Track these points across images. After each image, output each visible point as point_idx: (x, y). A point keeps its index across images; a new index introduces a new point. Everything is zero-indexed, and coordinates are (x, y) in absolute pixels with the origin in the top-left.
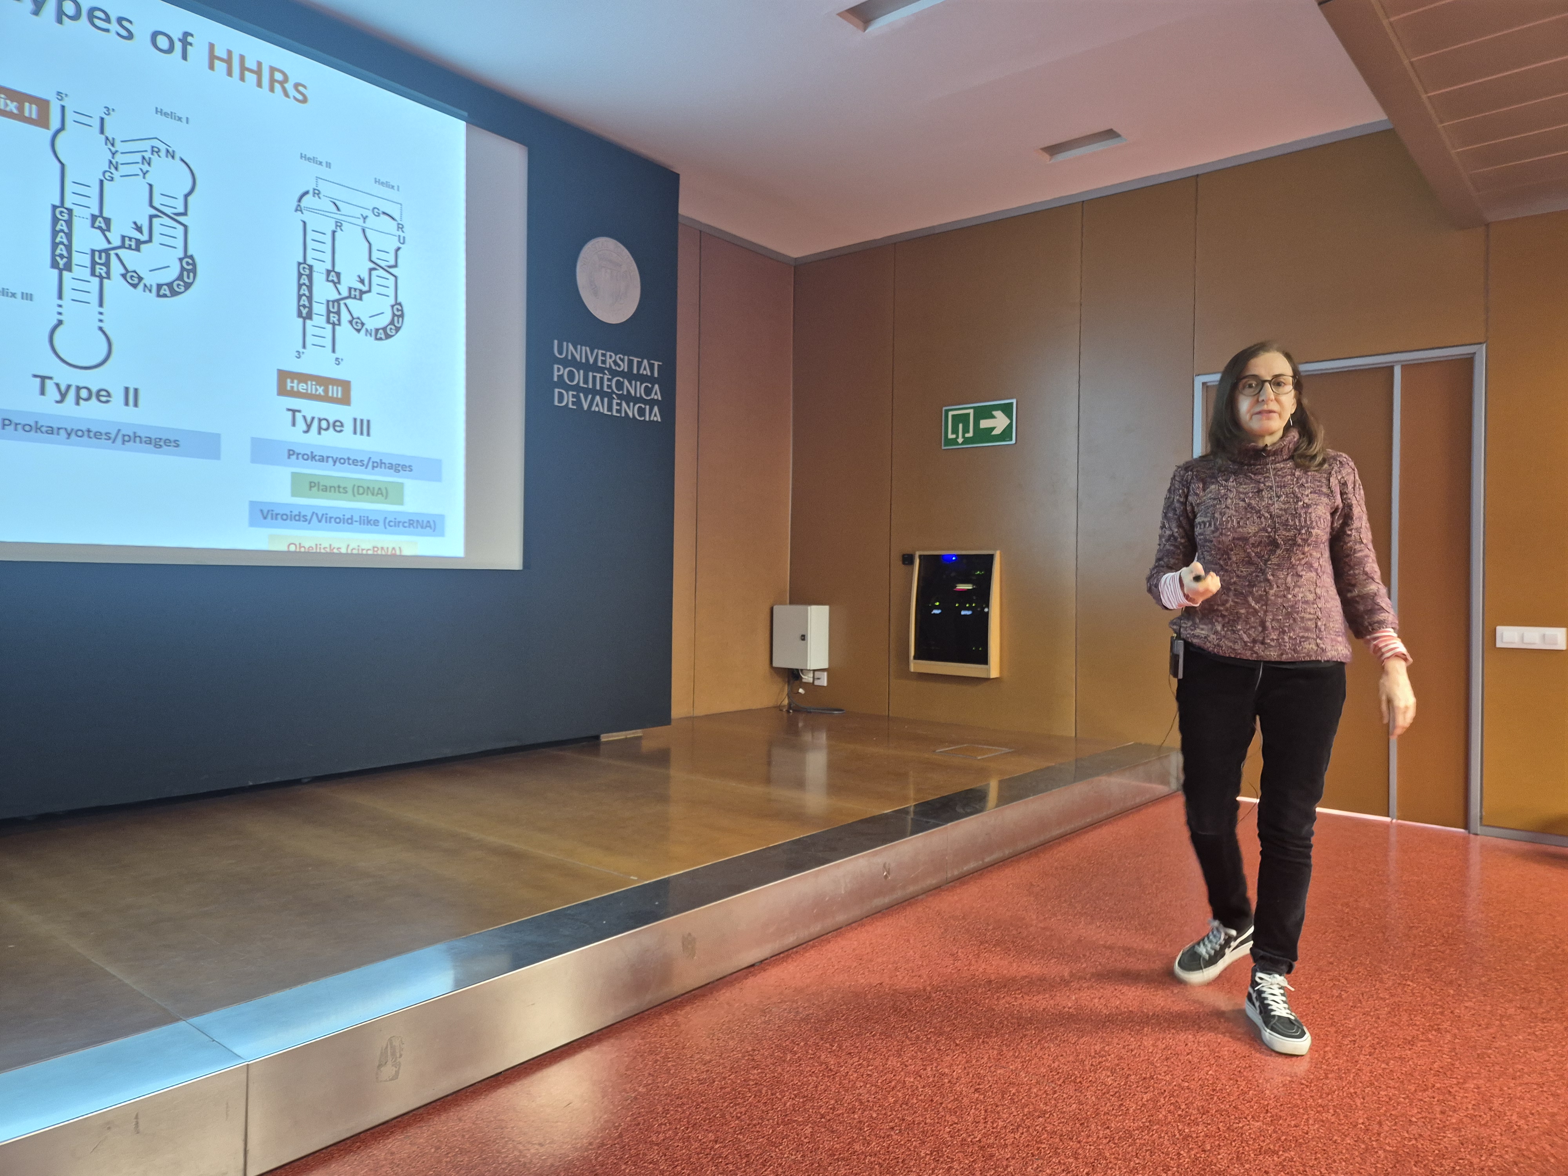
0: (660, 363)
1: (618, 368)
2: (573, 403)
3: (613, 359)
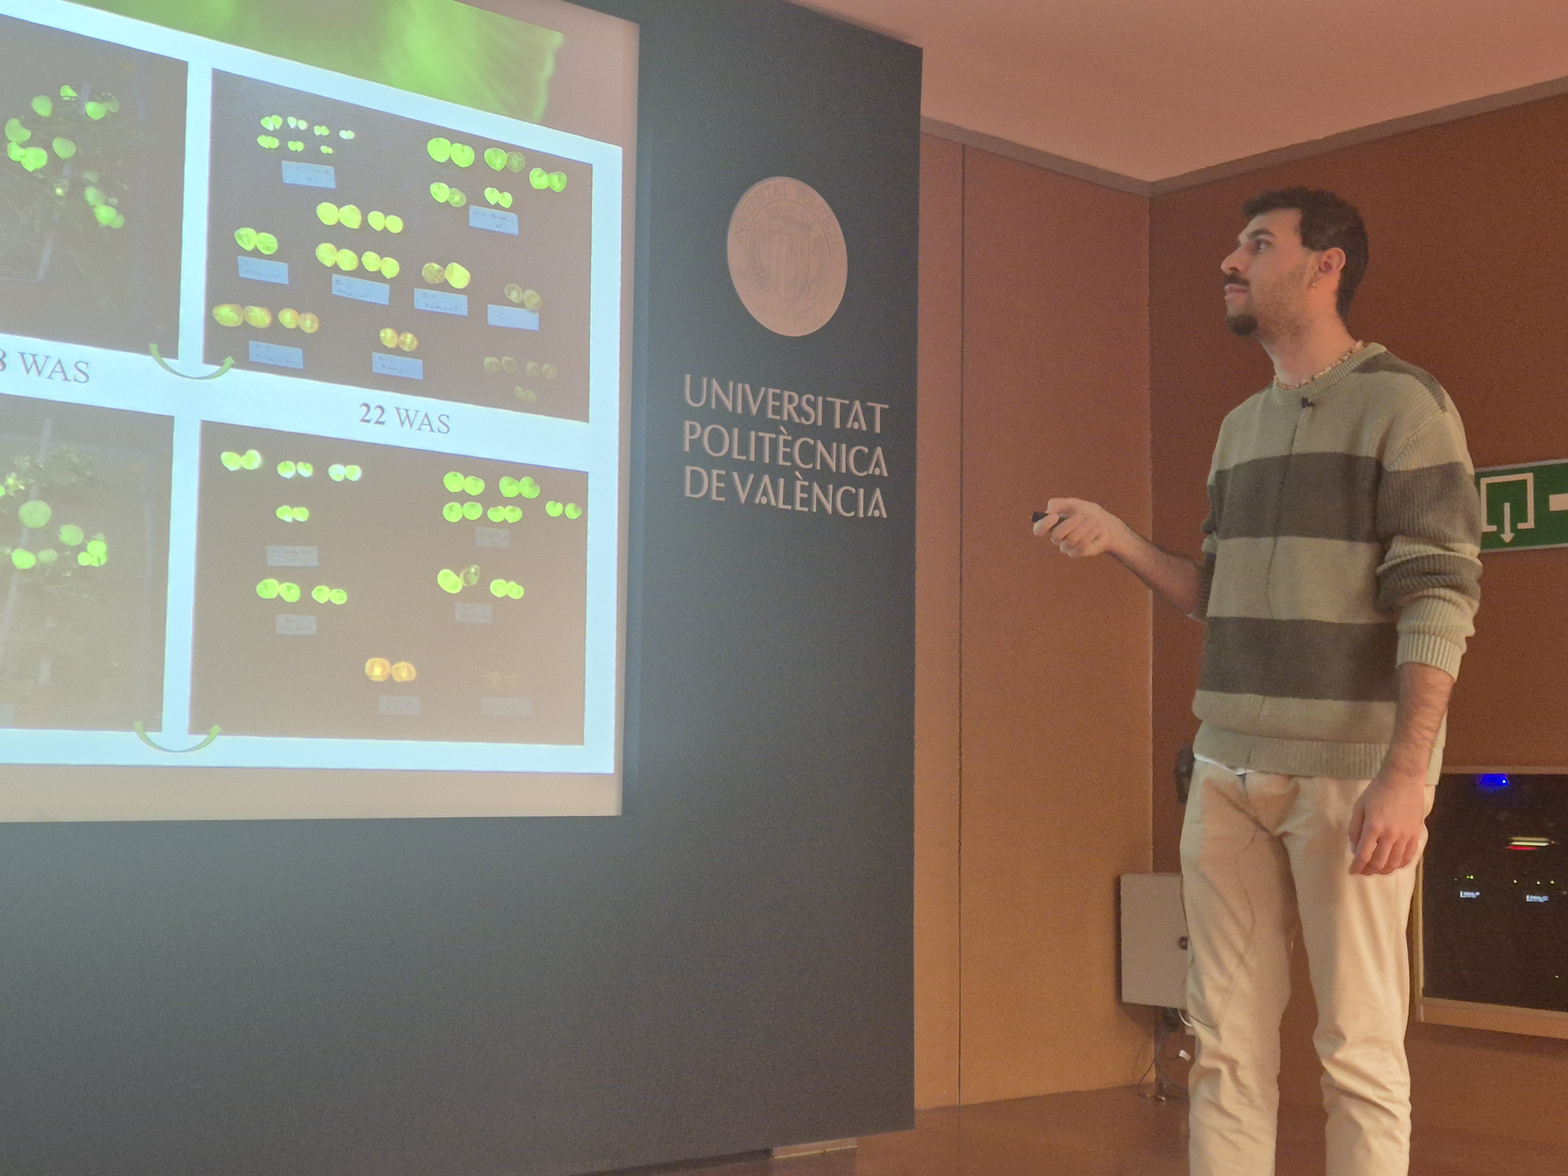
0: (887, 406)
1: (803, 421)
2: (720, 492)
3: (795, 404)
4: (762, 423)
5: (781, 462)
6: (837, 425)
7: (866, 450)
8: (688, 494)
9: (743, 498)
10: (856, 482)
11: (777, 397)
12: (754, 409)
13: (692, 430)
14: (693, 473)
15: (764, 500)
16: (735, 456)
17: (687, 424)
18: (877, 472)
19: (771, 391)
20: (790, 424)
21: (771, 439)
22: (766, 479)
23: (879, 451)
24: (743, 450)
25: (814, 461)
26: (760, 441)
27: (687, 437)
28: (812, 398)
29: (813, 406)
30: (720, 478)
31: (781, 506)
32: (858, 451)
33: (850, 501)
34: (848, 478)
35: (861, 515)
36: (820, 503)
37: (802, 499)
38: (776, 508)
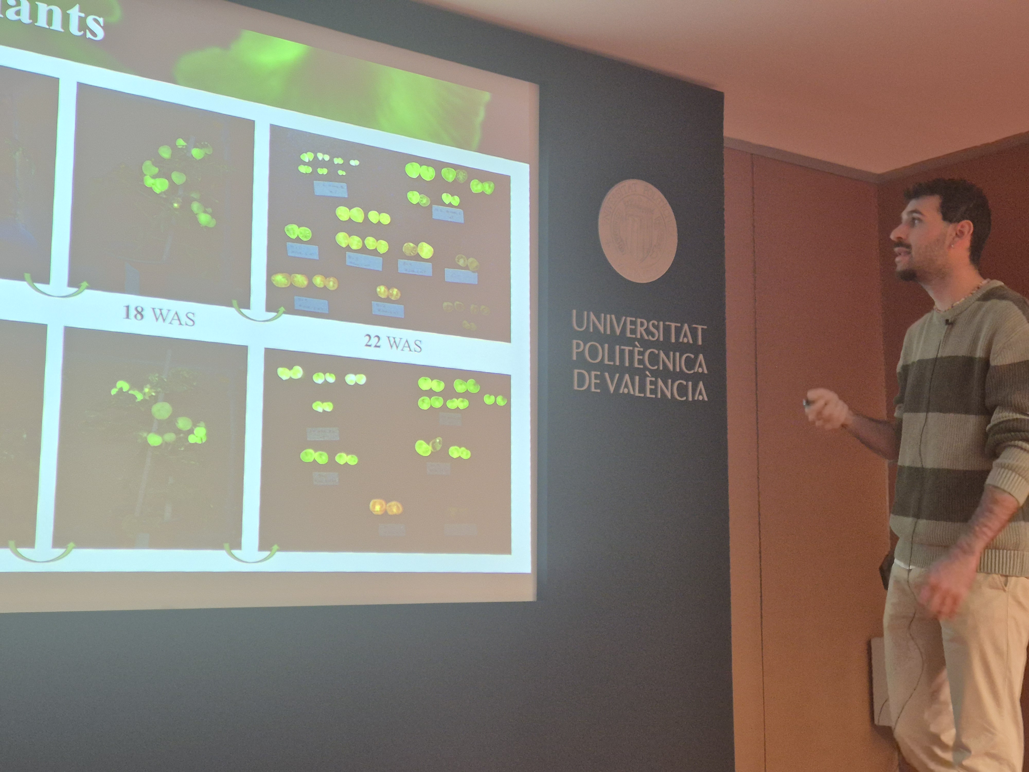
0: (705, 327)
1: (651, 338)
2: (596, 386)
3: (645, 327)
4: (623, 340)
5: (636, 365)
6: (673, 340)
7: (692, 356)
8: (576, 388)
9: (612, 389)
10: (687, 377)
11: (632, 323)
12: (618, 332)
13: (578, 346)
14: (579, 374)
15: (626, 391)
16: (606, 362)
17: (575, 342)
18: (700, 370)
19: (629, 319)
20: (642, 341)
21: (629, 350)
22: (627, 377)
23: (701, 357)
24: (612, 357)
25: (658, 364)
26: (622, 352)
27: (575, 351)
28: (656, 323)
29: (657, 328)
30: (596, 377)
31: (637, 394)
32: (687, 357)
33: (682, 390)
34: (681, 374)
35: (690, 399)
36: (662, 392)
37: (651, 389)
38: (633, 396)
